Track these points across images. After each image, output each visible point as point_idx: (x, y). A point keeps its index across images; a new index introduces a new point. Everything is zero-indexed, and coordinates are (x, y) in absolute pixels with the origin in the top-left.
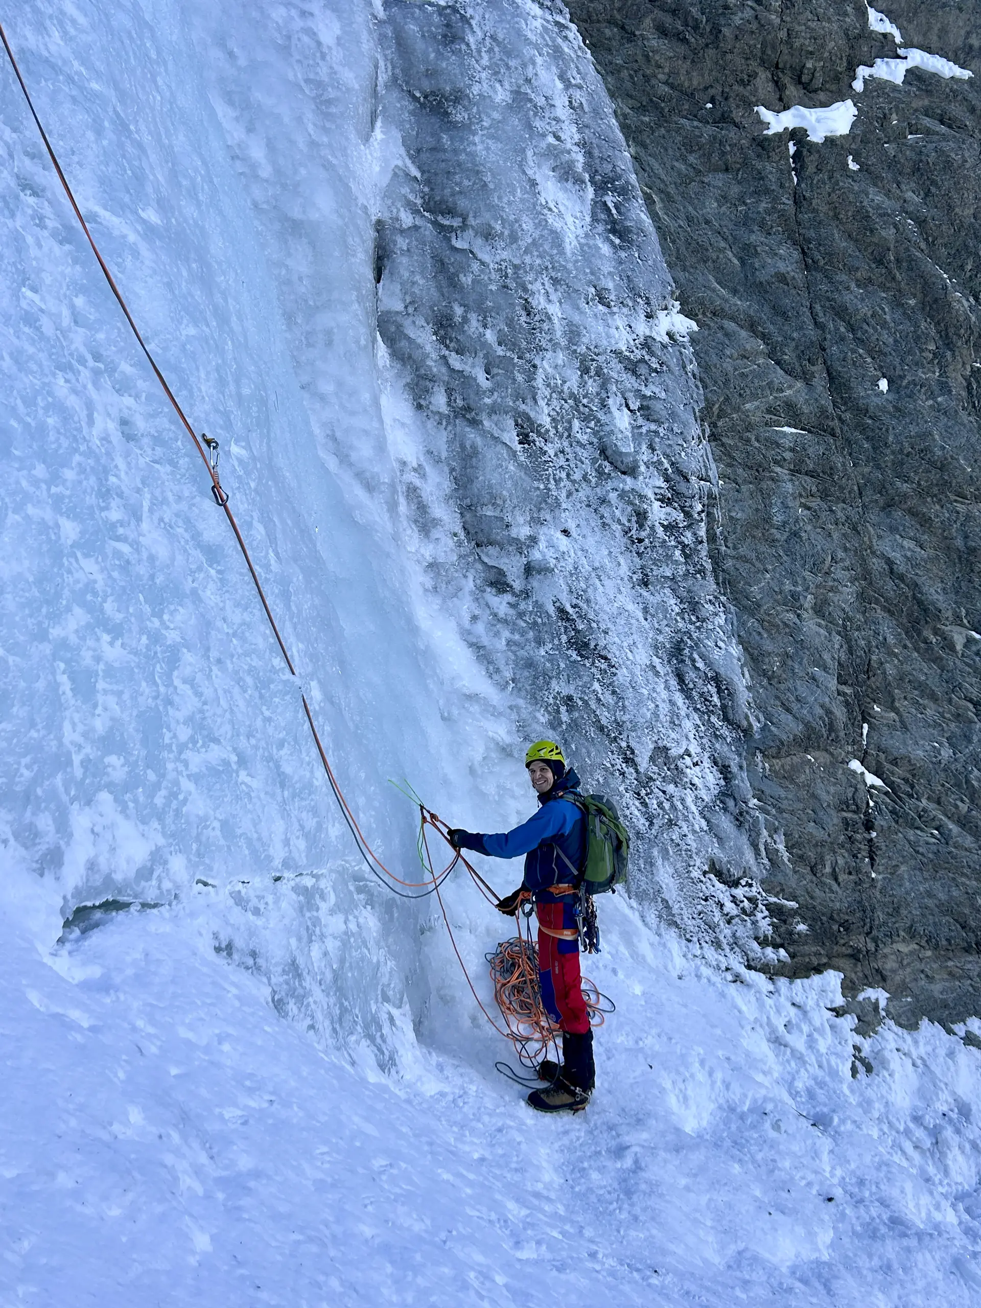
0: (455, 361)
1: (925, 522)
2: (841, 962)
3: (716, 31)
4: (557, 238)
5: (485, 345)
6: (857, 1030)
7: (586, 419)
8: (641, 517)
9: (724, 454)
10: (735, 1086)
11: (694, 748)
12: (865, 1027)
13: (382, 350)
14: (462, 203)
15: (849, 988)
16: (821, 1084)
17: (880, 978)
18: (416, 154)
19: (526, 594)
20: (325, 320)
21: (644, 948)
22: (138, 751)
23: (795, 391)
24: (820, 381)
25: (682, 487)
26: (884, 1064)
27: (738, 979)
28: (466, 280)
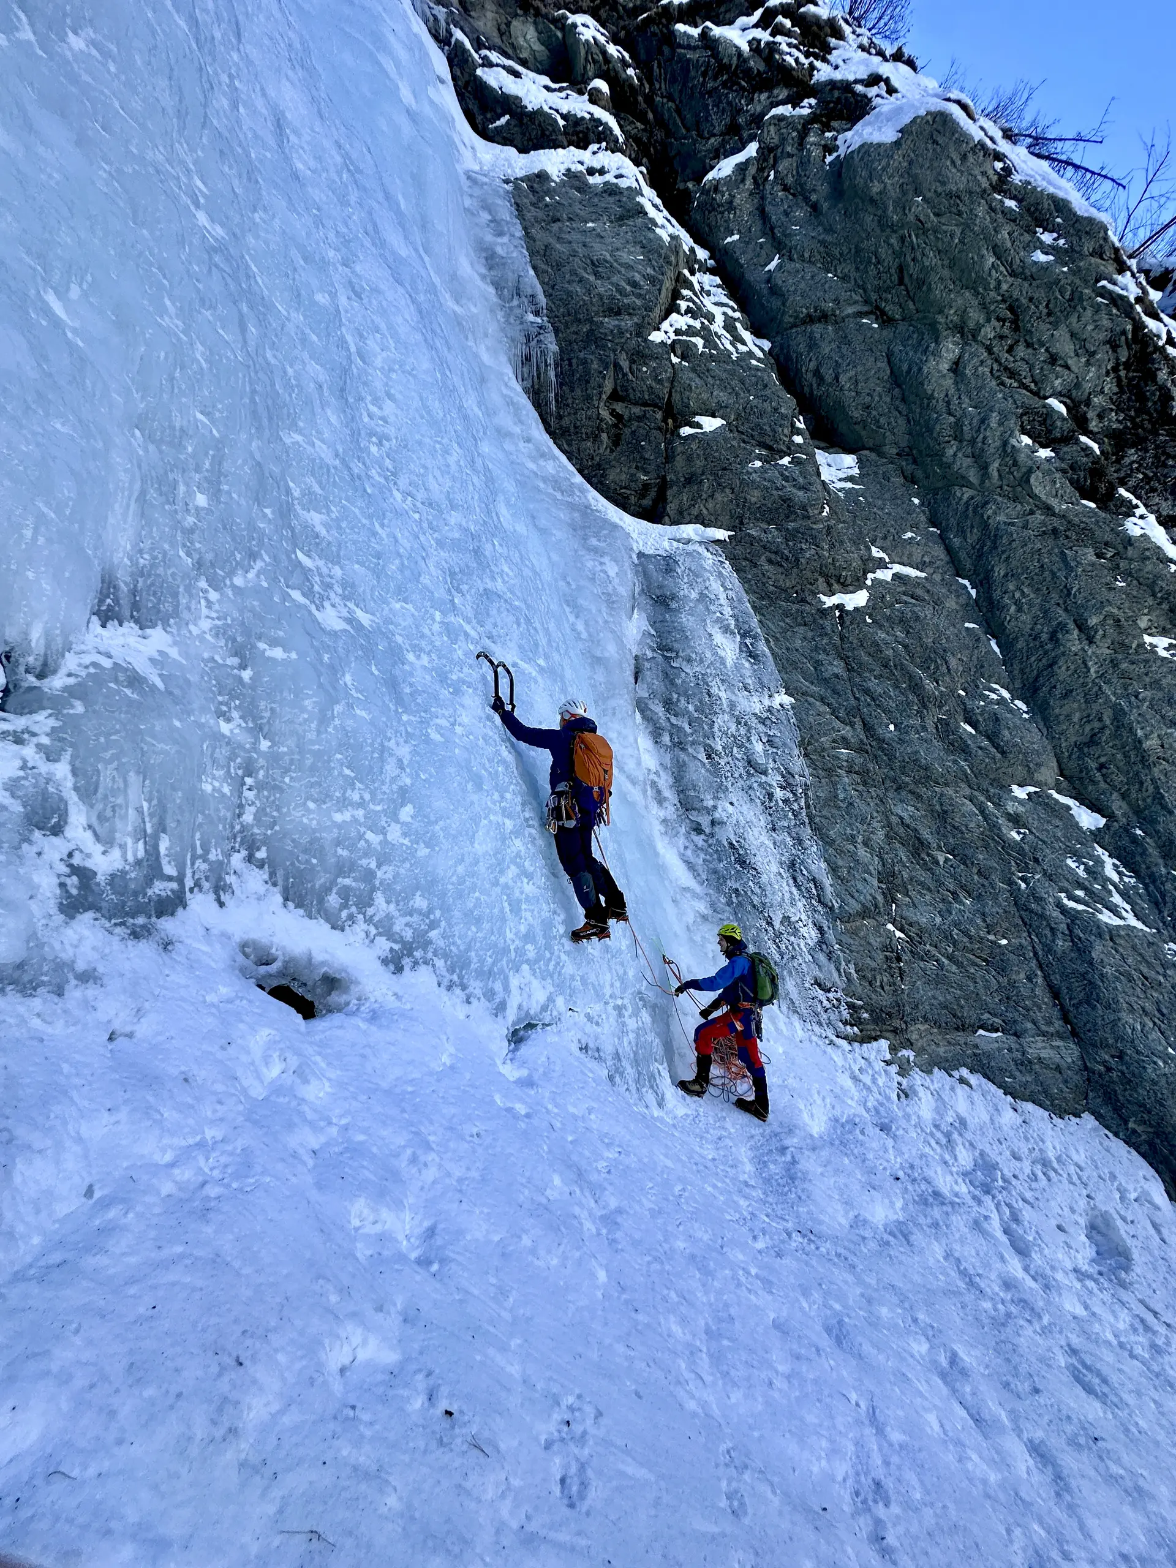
0: (674, 720)
1: (919, 797)
2: (888, 1034)
3: (797, 560)
4: (723, 661)
5: (688, 712)
6: (898, 1073)
7: (740, 747)
8: (771, 796)
9: (812, 764)
10: (837, 1107)
11: (804, 917)
12: (903, 1072)
13: (638, 715)
14: (676, 646)
15: (893, 1049)
16: (882, 1104)
17: (910, 1044)
18: (653, 624)
19: (712, 835)
20: (612, 703)
21: (782, 1026)
22: (542, 941)
23: (846, 731)
24: (859, 726)
25: (791, 780)
26: (915, 1093)
27: (831, 1043)
28: (679, 681)
